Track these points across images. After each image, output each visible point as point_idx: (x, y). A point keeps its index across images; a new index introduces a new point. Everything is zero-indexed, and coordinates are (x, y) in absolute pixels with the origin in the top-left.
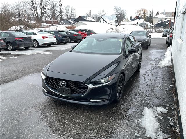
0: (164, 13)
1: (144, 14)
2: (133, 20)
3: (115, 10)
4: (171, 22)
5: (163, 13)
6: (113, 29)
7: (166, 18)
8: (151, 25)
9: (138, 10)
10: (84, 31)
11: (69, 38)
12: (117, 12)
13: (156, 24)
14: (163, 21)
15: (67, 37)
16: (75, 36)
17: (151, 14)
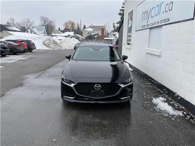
0: (92, 27)
1: (72, 27)
2: (63, 32)
3: (42, 21)
4: (99, 35)
5: (90, 27)
6: (50, 40)
7: (94, 32)
8: (82, 38)
9: (66, 22)
10: (23, 41)
11: (9, 49)
12: (45, 23)
13: (86, 37)
14: (92, 34)
15: (7, 48)
16: (15, 47)
17: (78, 27)
